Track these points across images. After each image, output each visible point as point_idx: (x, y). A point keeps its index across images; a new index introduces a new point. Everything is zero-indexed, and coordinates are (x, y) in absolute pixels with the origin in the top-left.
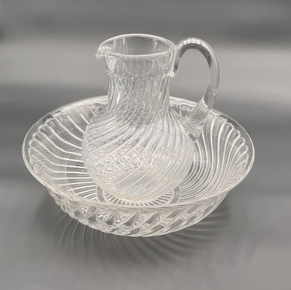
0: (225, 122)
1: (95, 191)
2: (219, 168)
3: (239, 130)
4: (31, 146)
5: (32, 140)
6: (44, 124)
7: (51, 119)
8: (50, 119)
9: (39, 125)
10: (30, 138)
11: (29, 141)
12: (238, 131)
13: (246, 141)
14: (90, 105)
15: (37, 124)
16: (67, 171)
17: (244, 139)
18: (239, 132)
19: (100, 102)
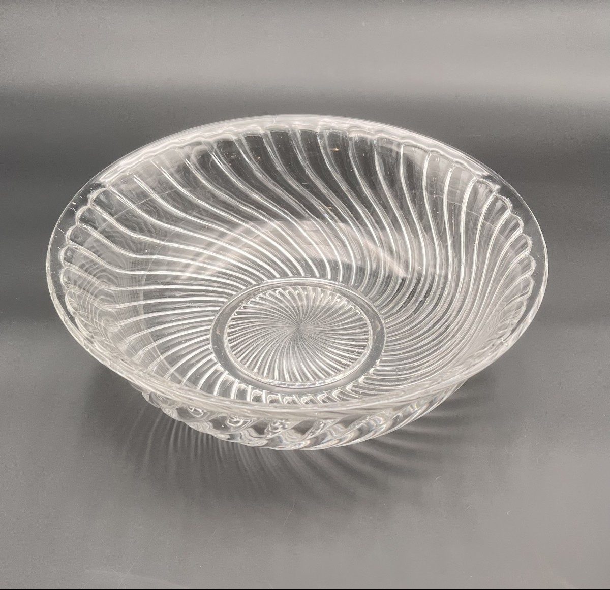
0: (474, 178)
1: (208, 339)
2: (466, 279)
3: (507, 198)
4: (64, 262)
5: (63, 247)
6: (86, 205)
7: (100, 190)
8: (98, 190)
9: (77, 208)
10: (59, 242)
11: (58, 251)
12: (505, 198)
13: (526, 223)
14: (182, 148)
15: (72, 206)
16: (144, 300)
17: (521, 220)
18: (508, 202)
19: (202, 139)
